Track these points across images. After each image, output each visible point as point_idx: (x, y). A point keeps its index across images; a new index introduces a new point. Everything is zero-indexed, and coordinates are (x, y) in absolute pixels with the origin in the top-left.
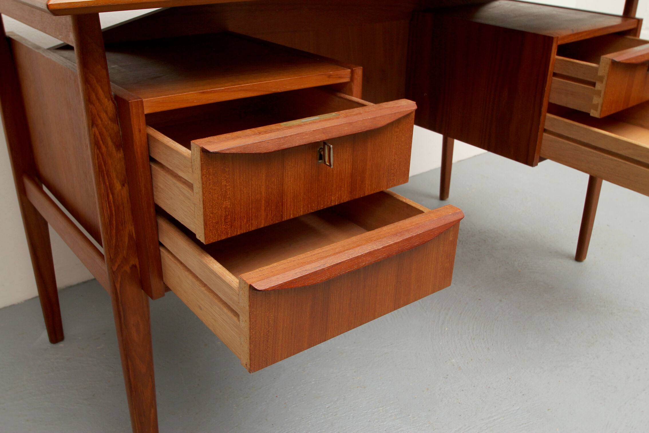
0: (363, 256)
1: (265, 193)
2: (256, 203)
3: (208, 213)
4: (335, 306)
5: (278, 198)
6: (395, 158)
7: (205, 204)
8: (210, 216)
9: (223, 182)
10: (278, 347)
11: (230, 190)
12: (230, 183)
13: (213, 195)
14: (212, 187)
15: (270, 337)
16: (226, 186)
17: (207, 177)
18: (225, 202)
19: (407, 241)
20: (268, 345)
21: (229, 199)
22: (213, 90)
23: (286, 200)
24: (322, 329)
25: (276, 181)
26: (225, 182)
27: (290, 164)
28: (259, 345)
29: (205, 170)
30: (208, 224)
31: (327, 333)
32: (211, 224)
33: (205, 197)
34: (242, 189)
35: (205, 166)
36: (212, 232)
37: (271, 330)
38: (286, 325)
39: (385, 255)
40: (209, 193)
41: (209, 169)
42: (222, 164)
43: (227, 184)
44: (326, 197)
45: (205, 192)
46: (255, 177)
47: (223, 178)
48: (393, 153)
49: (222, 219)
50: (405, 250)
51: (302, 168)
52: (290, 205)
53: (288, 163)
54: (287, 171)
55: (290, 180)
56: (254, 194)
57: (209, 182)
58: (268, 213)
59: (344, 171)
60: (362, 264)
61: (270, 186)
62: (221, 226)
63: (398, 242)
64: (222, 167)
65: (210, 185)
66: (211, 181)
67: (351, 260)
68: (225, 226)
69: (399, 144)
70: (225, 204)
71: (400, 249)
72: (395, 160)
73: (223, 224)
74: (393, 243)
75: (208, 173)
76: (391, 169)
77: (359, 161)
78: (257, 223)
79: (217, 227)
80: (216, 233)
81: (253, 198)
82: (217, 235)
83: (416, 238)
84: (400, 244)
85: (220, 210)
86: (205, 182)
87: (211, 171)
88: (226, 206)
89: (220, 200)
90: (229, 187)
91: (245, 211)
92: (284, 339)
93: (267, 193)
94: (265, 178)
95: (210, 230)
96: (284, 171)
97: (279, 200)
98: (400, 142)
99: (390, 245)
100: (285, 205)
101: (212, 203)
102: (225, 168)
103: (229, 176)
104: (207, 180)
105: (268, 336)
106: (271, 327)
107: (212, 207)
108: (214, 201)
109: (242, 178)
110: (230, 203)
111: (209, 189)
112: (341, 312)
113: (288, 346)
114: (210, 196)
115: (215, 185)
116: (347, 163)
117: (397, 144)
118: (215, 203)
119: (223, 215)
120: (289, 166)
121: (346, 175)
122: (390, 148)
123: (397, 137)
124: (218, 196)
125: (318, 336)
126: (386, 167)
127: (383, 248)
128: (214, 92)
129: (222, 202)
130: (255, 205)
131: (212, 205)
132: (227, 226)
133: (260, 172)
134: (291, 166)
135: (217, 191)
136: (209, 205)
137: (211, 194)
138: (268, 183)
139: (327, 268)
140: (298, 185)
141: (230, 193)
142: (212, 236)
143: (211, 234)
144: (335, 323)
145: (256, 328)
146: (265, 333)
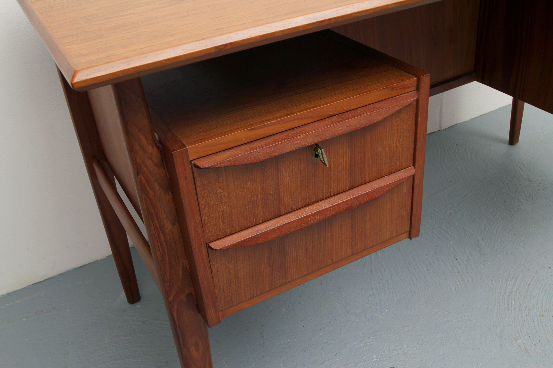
0: (312, 215)
1: (261, 194)
2: (252, 204)
3: (205, 218)
4: (291, 255)
5: (275, 197)
6: (396, 146)
7: (202, 210)
8: (208, 220)
9: (217, 190)
10: (242, 291)
11: (225, 196)
12: (225, 190)
13: (209, 202)
14: (207, 195)
15: (232, 283)
16: (221, 193)
17: (201, 188)
18: (221, 206)
19: (355, 199)
20: (232, 289)
21: (225, 203)
22: (263, 125)
23: (282, 197)
24: (282, 274)
25: (271, 182)
26: (220, 189)
27: (285, 165)
28: (223, 289)
29: (199, 182)
30: (206, 227)
31: (287, 277)
32: (209, 226)
33: (202, 205)
34: (238, 193)
35: (198, 178)
36: (211, 233)
37: (232, 278)
38: (246, 273)
39: (334, 213)
40: (205, 201)
41: (203, 180)
42: (215, 175)
43: (222, 191)
44: (325, 190)
45: (201, 201)
46: (249, 182)
47: (217, 187)
48: (395, 141)
49: (220, 221)
50: (354, 207)
51: (298, 168)
52: (287, 201)
53: (282, 165)
54: (282, 172)
55: (286, 180)
56: (250, 196)
57: (204, 192)
58: (265, 210)
59: (342, 164)
60: (311, 222)
61: (266, 187)
62: (220, 226)
63: (347, 200)
64: (216, 178)
65: (205, 194)
66: (206, 190)
67: (300, 219)
68: (223, 227)
69: (400, 132)
70: (221, 208)
71: (348, 207)
72: (397, 147)
73: (221, 225)
74: (341, 202)
75: (202, 185)
76: (393, 156)
77: (357, 154)
78: (255, 220)
79: (215, 228)
80: (215, 233)
81: (249, 199)
82: (216, 234)
83: (364, 196)
84: (348, 202)
85: (217, 213)
86: (200, 192)
87: (205, 182)
88: (223, 209)
89: (216, 205)
90: (224, 194)
91: (242, 211)
92: (246, 284)
93: (263, 194)
94: (260, 181)
95: (209, 231)
96: (279, 172)
97: (276, 198)
98: (401, 130)
99: (339, 203)
100: (283, 201)
101: (209, 208)
102: (219, 178)
103: (223, 184)
104: (202, 190)
105: (231, 283)
106: (232, 275)
107: (209, 212)
108: (211, 207)
109: (236, 184)
110: (227, 207)
111: (205, 198)
112: (298, 259)
113: (250, 289)
114: (206, 203)
115: (210, 193)
116: (345, 156)
117: (399, 133)
118: (211, 208)
119: (220, 217)
120: (284, 167)
121: (344, 167)
122: (391, 137)
123: (397, 127)
124: (214, 202)
125: (278, 280)
126: (387, 155)
127: (331, 207)
128: (264, 127)
129: (219, 206)
130: (252, 206)
131: (209, 210)
132: (225, 226)
133: (254, 177)
134: (286, 167)
135: (213, 198)
136: (206, 211)
137: (207, 201)
138: (263, 185)
139: (277, 227)
140: (295, 182)
141: (225, 198)
142: (211, 236)
143: (210, 234)
144: (293, 269)
145: (219, 277)
146: (227, 280)
